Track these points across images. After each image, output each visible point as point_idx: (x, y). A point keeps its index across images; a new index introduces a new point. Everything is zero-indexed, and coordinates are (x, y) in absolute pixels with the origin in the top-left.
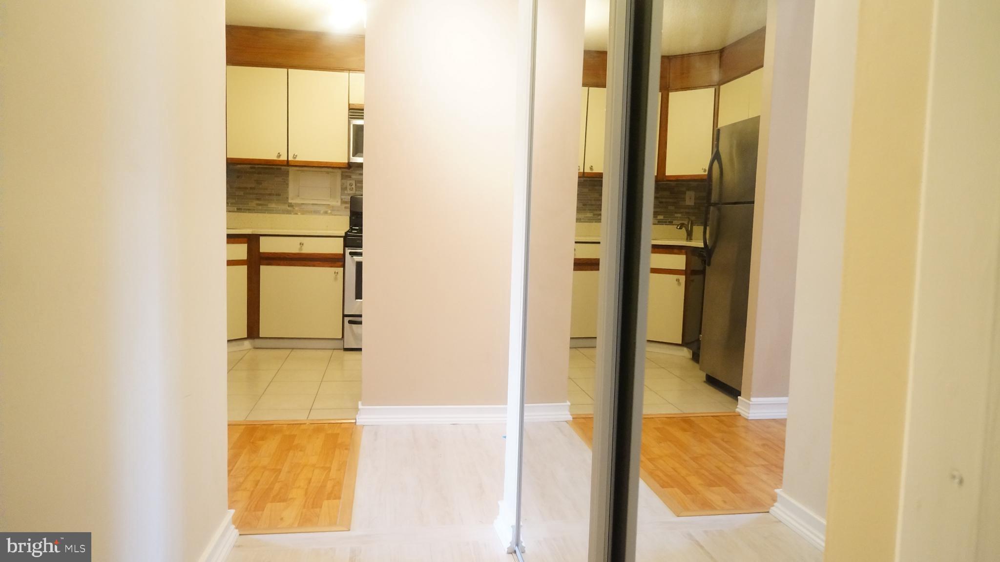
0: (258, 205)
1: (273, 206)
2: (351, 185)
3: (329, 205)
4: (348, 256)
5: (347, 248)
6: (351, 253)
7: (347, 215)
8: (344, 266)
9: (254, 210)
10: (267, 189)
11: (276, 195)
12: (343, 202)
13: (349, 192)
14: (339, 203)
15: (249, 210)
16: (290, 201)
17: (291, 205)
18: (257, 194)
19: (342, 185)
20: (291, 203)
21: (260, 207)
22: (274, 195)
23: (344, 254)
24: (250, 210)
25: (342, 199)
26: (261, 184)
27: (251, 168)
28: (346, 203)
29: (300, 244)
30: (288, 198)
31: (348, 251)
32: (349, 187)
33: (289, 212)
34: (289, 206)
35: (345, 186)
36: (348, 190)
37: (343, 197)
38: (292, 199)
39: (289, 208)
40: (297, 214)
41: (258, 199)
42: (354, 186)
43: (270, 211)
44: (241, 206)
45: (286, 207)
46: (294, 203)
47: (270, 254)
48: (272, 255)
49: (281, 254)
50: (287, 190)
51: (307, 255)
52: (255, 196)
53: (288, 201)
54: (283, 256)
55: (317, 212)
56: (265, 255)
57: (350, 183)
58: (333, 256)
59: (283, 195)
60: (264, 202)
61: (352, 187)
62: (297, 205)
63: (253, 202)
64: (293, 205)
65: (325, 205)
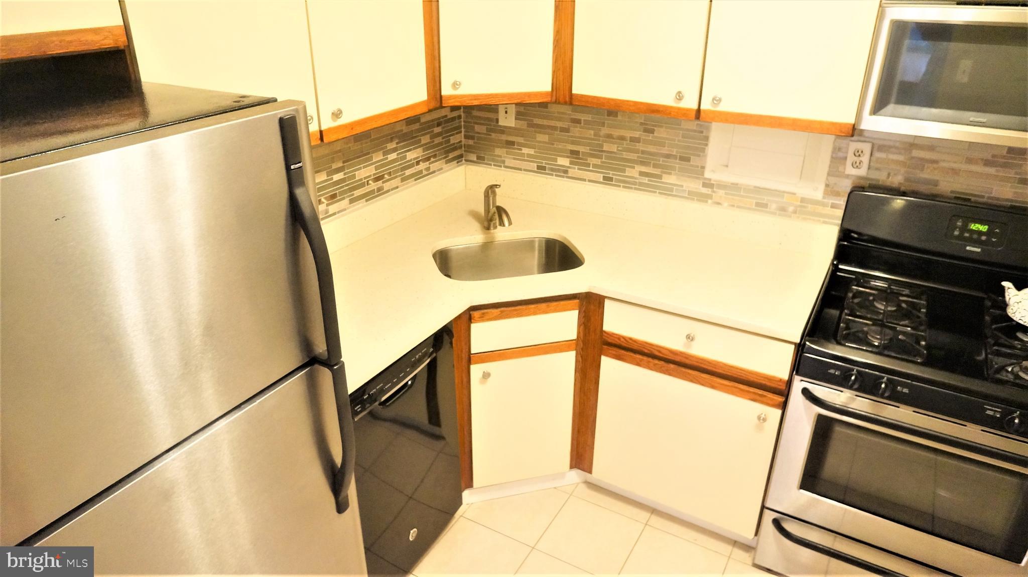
0: (642, 174)
1: (670, 179)
2: (858, 153)
3: (794, 194)
4: (796, 397)
5: (797, 379)
6: (806, 392)
7: (835, 224)
8: (784, 406)
9: (635, 184)
10: (662, 145)
11: (682, 159)
12: (830, 190)
13: (851, 171)
14: (818, 195)
15: (625, 182)
16: (707, 174)
17: (708, 184)
18: (643, 152)
19: (836, 149)
20: (710, 180)
21: (645, 180)
22: (675, 157)
23: (789, 383)
24: (628, 184)
25: (827, 185)
26: (652, 132)
28: (837, 194)
29: (688, 337)
30: (703, 168)
31: (799, 384)
32: (851, 158)
33: (703, 198)
34: (705, 185)
35: (840, 154)
36: (849, 163)
37: (833, 180)
38: (713, 171)
39: (705, 191)
40: (719, 204)
41: (643, 163)
42: (865, 159)
43: (667, 191)
44: (611, 174)
45: (694, 185)
46: (714, 181)
47: (622, 340)
48: (625, 341)
49: (645, 344)
50: (703, 150)
51: (700, 361)
52: (638, 157)
53: (703, 175)
54: (649, 350)
55: (761, 206)
56: (612, 338)
57: (856, 149)
58: (763, 379)
59: (694, 161)
60: (657, 171)
61: (861, 159)
62: (722, 186)
63: (634, 168)
64: (713, 184)
65: (784, 192)
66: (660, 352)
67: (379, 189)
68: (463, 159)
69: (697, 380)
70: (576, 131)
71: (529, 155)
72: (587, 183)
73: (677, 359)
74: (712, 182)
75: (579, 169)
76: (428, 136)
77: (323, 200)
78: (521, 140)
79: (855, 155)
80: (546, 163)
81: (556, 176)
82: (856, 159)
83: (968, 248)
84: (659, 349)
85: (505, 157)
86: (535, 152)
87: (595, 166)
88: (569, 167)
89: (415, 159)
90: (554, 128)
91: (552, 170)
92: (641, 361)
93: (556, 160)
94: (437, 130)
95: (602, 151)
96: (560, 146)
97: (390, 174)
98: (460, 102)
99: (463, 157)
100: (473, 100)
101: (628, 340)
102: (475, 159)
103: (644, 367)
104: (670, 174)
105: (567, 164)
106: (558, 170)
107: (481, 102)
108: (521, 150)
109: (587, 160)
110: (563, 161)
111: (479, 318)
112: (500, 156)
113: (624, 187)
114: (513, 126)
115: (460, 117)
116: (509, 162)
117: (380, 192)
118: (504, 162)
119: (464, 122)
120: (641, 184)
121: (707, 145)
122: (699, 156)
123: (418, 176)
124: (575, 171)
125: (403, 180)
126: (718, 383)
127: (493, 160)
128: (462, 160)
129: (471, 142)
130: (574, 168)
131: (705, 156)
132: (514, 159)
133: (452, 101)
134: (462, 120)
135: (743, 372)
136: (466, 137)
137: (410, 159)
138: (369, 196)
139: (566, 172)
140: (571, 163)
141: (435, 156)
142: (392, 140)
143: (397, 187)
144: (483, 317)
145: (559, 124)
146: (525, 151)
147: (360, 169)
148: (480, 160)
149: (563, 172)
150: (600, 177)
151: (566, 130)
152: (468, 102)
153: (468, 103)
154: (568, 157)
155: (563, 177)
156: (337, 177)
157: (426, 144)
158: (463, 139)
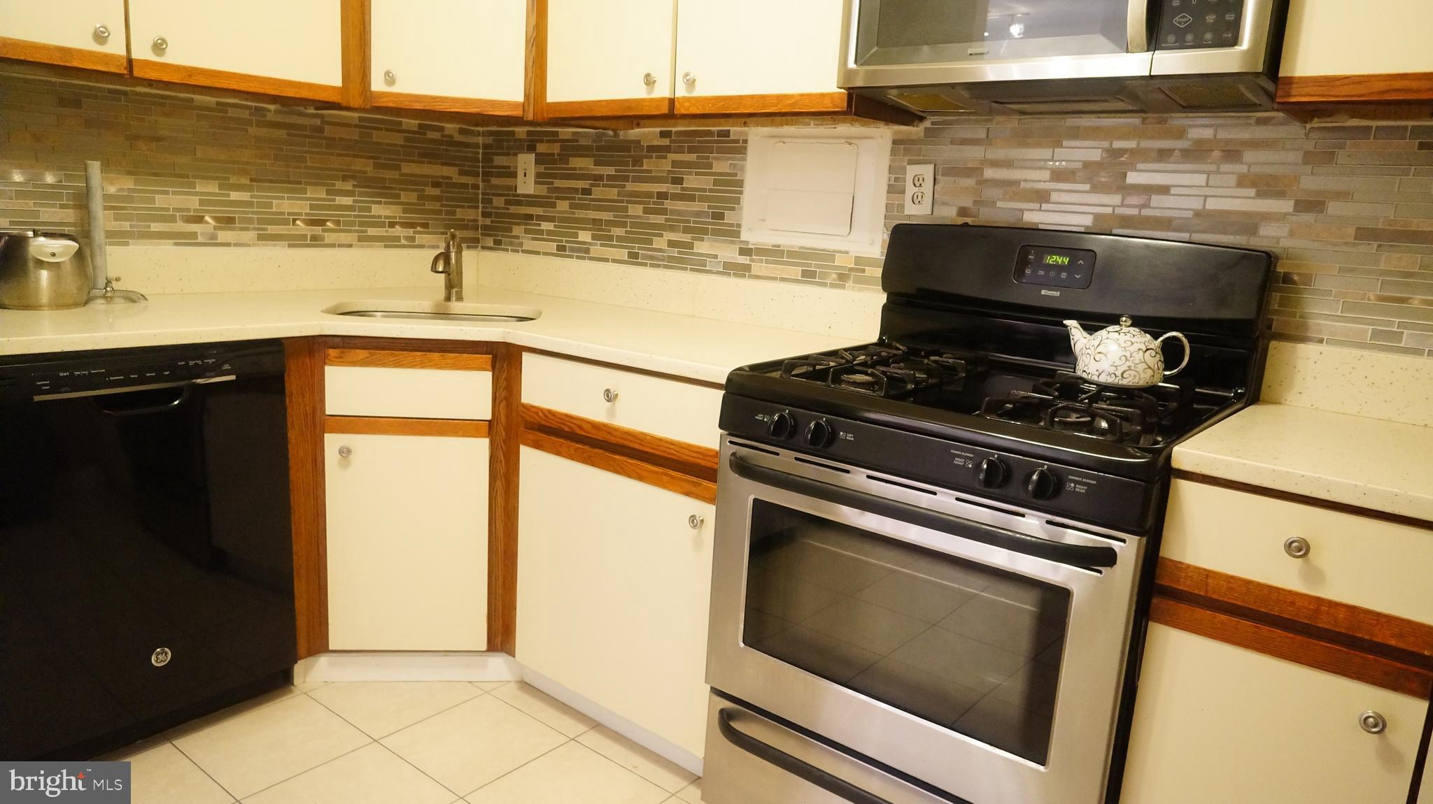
1: (703, 248)
2: (918, 182)
3: (847, 253)
5: (725, 440)
9: (664, 259)
10: (692, 199)
11: (714, 216)
14: (876, 250)
15: (652, 258)
16: (744, 237)
17: (746, 250)
18: (672, 212)
20: (747, 243)
21: (676, 253)
24: (656, 261)
26: (681, 182)
27: (664, 135)
29: (607, 394)
30: (739, 226)
31: (727, 448)
32: (910, 190)
33: (741, 271)
34: (744, 252)
35: (899, 187)
36: (908, 197)
38: (750, 230)
39: (744, 260)
41: (672, 229)
42: (928, 189)
43: (699, 266)
44: (637, 248)
45: (729, 253)
46: (753, 245)
47: (541, 414)
48: (544, 418)
49: (565, 418)
50: (738, 201)
51: (626, 436)
52: (667, 220)
53: (739, 238)
54: (569, 427)
55: (809, 276)
56: (530, 413)
57: (916, 176)
58: (694, 455)
59: (729, 217)
60: (686, 238)
61: (922, 189)
62: (762, 251)
63: (661, 236)
64: (752, 249)
65: (834, 251)
66: (580, 427)
67: (314, 238)
68: (480, 245)
69: (622, 468)
70: (598, 192)
71: (549, 232)
72: (610, 263)
73: (600, 436)
74: (750, 246)
75: (602, 245)
76: (415, 194)
77: (207, 218)
78: (539, 211)
79: (915, 185)
80: (567, 242)
81: (578, 257)
82: (916, 189)
83: (1043, 292)
84: (577, 422)
85: (523, 238)
86: (555, 226)
87: (620, 239)
88: (590, 244)
89: (386, 217)
90: (575, 190)
91: (572, 250)
92: (561, 446)
93: (576, 235)
94: (431, 191)
95: (628, 216)
96: (581, 214)
97: (337, 223)
98: (393, 102)
99: (479, 243)
100: (413, 102)
101: (547, 413)
102: (491, 244)
103: (565, 457)
104: (702, 240)
105: (589, 240)
106: (579, 250)
107: (425, 106)
108: (540, 225)
109: (610, 231)
110: (585, 236)
111: (337, 358)
112: (518, 237)
113: (652, 266)
114: (531, 192)
115: (476, 187)
116: (529, 244)
117: (316, 241)
118: (521, 244)
119: (483, 194)
120: (671, 259)
121: (741, 193)
122: (733, 209)
123: (392, 242)
124: (597, 250)
125: (360, 239)
126: (646, 470)
127: (511, 244)
128: (478, 246)
129: (488, 221)
130: (596, 245)
131: (741, 209)
132: (534, 239)
133: (385, 99)
134: (480, 191)
135: (672, 447)
136: (485, 215)
137: (377, 214)
138: (296, 241)
139: (587, 251)
140: (594, 237)
141: (425, 226)
142: (345, 178)
143: (350, 246)
144: (341, 357)
145: (581, 184)
146: (545, 226)
147: (283, 198)
148: (498, 245)
149: (583, 252)
150: (623, 254)
151: (586, 192)
152: (407, 104)
153: (406, 106)
154: (590, 229)
155: (584, 258)
156: (235, 195)
157: (408, 204)
158: (480, 218)
